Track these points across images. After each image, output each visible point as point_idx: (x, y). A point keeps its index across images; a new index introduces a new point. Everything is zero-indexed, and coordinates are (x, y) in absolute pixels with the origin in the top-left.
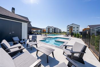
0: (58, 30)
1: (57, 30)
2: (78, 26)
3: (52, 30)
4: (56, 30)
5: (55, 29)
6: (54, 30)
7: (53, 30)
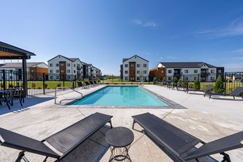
0: (94, 72)
1: (92, 71)
2: (146, 63)
3: (75, 69)
4: (89, 71)
5: (85, 66)
6: (82, 70)
7: (78, 69)
